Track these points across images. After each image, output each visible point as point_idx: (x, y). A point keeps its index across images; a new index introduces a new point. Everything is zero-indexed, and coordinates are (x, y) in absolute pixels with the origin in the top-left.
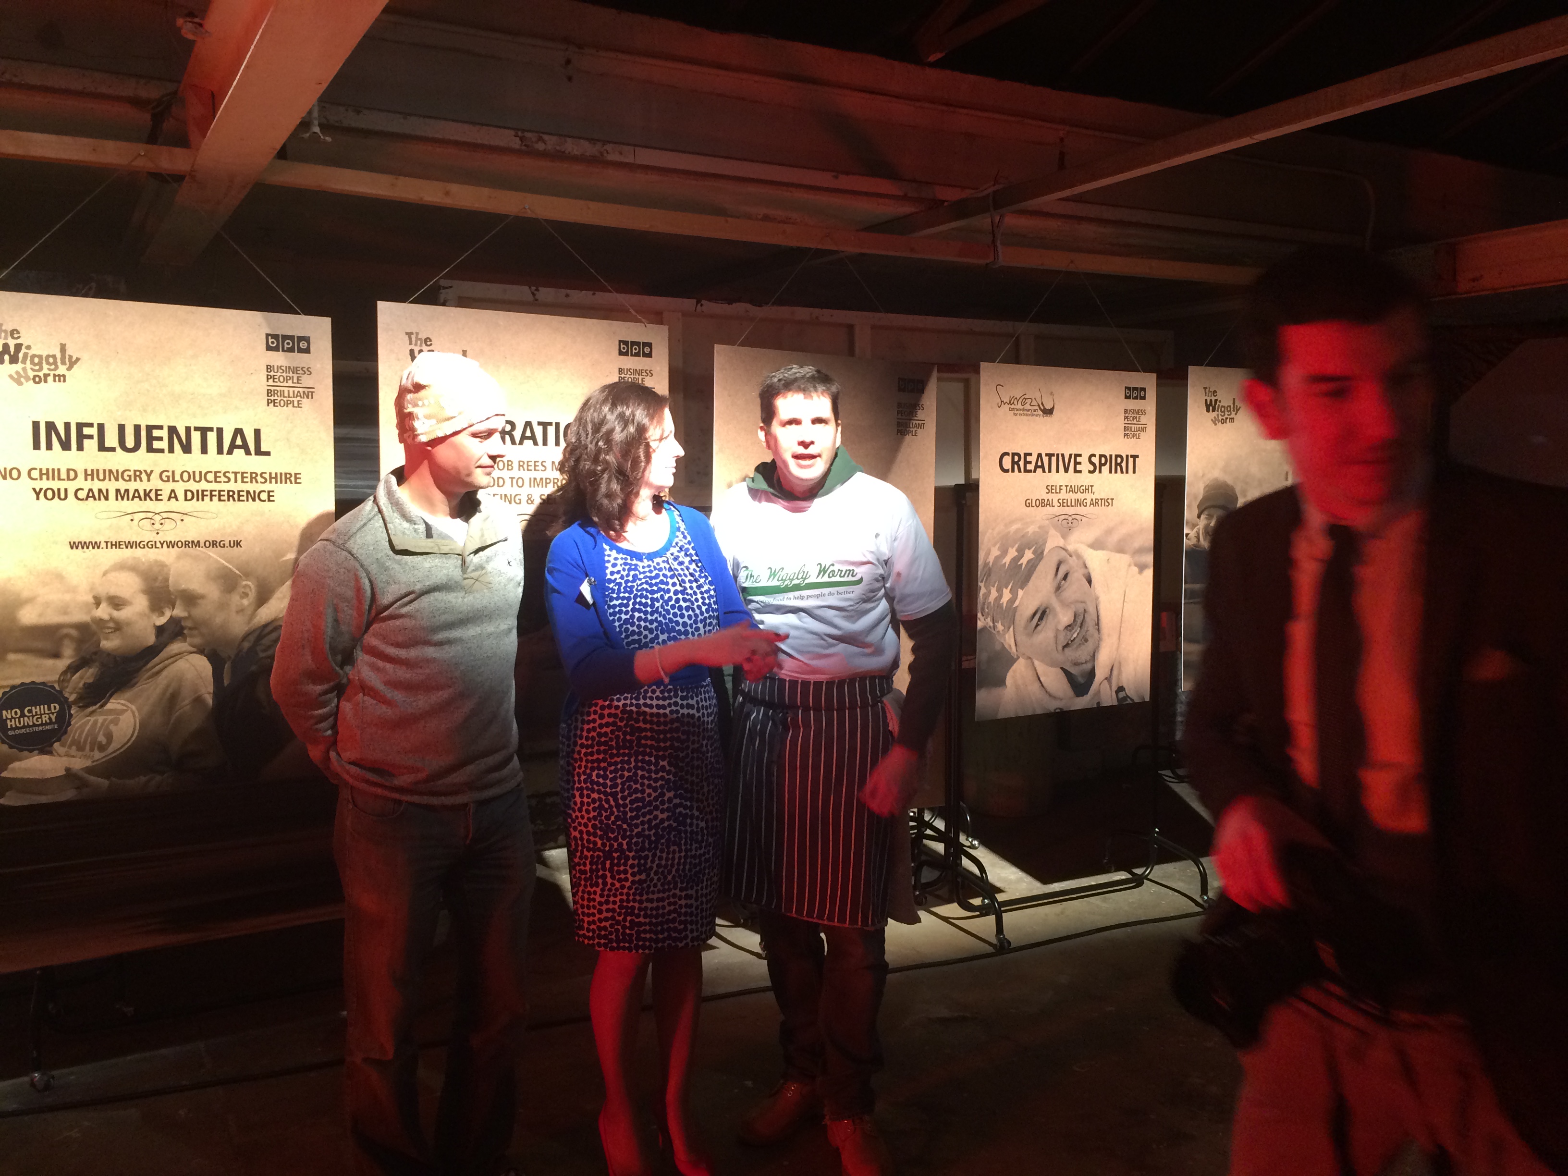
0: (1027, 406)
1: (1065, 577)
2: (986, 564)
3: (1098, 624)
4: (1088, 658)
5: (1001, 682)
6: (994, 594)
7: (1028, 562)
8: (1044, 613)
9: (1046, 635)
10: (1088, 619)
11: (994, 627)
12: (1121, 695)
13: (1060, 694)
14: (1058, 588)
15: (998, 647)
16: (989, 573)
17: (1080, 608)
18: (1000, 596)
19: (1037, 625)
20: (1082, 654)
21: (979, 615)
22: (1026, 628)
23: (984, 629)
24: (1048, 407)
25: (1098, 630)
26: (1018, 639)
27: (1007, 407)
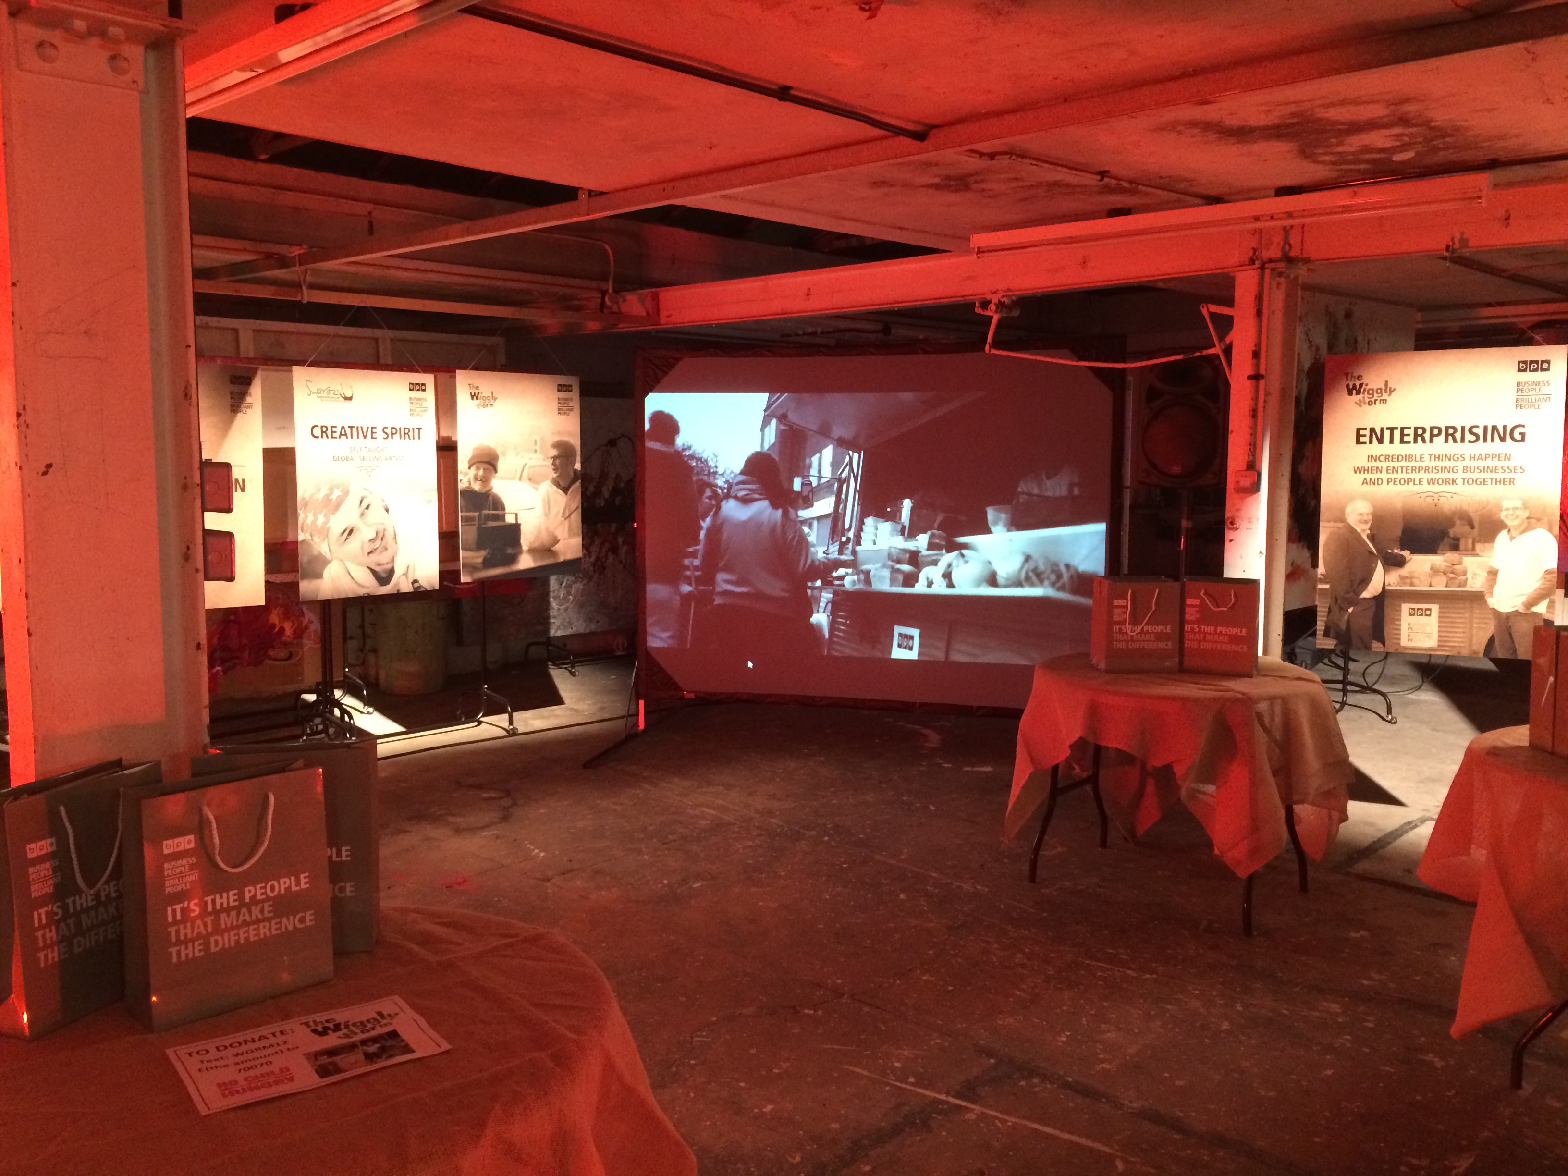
0: (331, 395)
1: (368, 507)
2: (303, 499)
3: (395, 538)
4: (389, 560)
5: (319, 576)
6: (310, 518)
7: (338, 497)
8: (351, 532)
9: (355, 544)
10: (387, 534)
11: (312, 540)
12: (416, 585)
13: (367, 584)
14: (362, 514)
15: (315, 553)
16: (306, 505)
17: (381, 528)
18: (316, 520)
19: (347, 539)
20: (384, 558)
21: (300, 531)
22: (338, 540)
23: (303, 541)
24: (349, 396)
25: (396, 543)
26: (332, 547)
27: (316, 395)
